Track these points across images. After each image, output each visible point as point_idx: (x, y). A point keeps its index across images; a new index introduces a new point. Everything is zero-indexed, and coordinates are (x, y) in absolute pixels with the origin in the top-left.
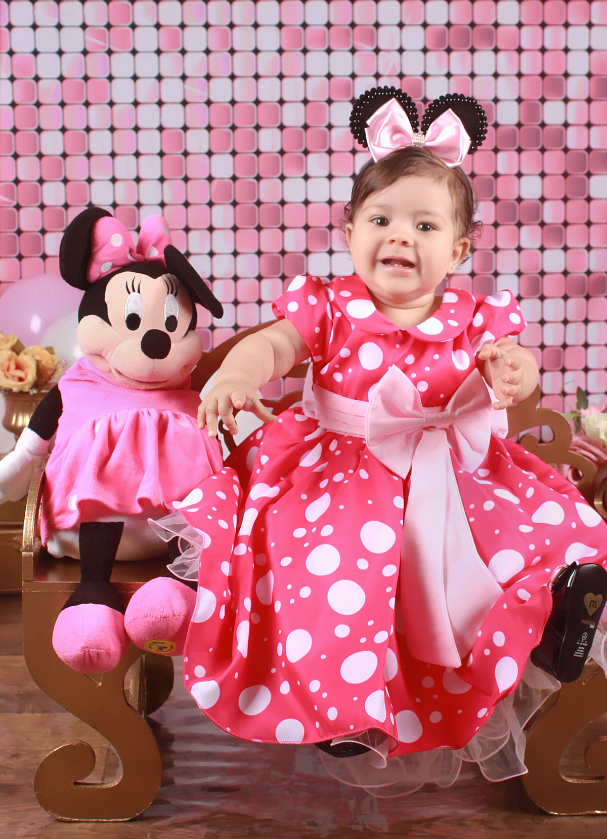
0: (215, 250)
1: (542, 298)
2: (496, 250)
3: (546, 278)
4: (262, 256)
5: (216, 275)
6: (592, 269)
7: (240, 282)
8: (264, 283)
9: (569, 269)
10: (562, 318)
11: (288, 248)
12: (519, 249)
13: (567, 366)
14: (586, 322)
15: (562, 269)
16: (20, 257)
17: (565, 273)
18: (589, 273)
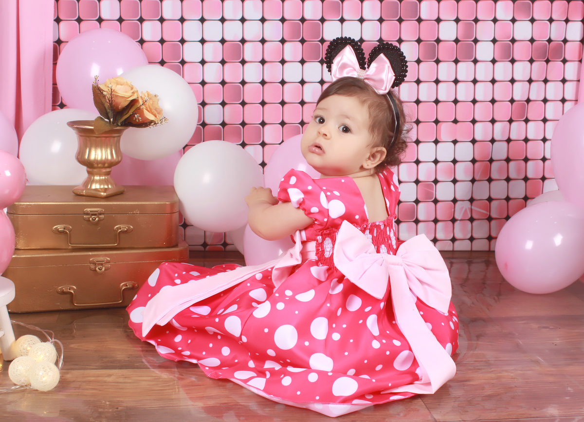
0: (246, 17)
1: (513, 61)
2: (476, 20)
3: (516, 44)
4: (286, 23)
5: (246, 38)
6: (552, 38)
7: (266, 45)
8: (287, 45)
9: (535, 38)
10: (528, 78)
11: (307, 17)
12: (495, 20)
13: (529, 118)
14: (546, 81)
15: (530, 38)
16: (79, 20)
17: (532, 41)
18: (550, 41)
